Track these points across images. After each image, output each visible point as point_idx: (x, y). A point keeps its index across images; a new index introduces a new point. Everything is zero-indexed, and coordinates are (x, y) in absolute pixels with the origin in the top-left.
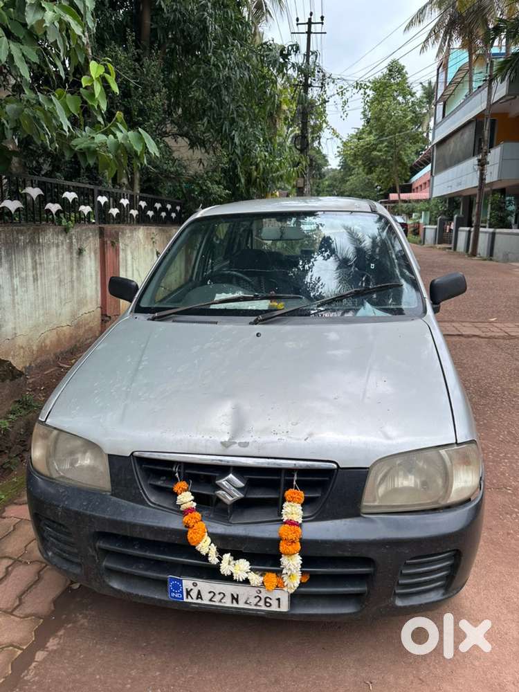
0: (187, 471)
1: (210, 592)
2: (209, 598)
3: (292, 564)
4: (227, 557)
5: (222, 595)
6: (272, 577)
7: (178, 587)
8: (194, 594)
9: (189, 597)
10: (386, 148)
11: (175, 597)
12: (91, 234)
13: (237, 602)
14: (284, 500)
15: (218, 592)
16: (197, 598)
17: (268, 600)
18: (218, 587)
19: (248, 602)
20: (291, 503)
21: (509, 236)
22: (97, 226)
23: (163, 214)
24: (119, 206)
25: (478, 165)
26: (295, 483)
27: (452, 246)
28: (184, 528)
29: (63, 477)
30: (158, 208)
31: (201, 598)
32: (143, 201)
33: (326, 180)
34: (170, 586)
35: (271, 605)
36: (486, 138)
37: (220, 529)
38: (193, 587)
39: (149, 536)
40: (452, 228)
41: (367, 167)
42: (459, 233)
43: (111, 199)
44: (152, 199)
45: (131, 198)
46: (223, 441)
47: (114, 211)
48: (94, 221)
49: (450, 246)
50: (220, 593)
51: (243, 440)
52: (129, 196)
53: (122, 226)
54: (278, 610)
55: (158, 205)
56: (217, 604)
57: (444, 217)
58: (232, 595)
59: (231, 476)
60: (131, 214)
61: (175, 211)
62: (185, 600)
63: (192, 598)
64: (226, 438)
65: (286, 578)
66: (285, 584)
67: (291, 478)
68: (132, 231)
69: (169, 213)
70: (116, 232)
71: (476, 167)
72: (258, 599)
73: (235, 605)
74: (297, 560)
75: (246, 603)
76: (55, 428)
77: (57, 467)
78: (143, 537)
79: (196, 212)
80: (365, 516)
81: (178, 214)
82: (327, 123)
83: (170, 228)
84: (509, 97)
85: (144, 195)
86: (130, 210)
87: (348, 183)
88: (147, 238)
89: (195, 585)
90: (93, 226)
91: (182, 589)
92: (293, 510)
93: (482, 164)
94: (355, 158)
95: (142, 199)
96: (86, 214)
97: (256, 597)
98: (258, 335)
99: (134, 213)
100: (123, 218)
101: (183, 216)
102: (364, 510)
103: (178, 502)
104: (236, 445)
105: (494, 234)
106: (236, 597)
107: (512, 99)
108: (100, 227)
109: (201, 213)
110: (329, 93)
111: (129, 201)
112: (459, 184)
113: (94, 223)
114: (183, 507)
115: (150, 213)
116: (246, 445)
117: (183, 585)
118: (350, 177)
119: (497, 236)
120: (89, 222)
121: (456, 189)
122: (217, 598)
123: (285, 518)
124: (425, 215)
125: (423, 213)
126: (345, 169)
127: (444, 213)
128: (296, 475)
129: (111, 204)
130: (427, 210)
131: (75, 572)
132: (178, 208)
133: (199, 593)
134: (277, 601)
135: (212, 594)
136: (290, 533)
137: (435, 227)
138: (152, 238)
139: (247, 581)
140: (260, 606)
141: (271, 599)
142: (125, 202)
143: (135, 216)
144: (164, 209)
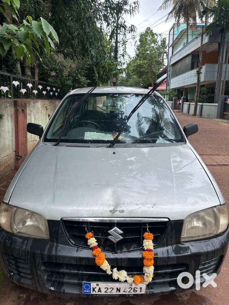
0: (91, 226)
1: (105, 288)
2: (105, 291)
3: (150, 270)
4: (115, 270)
5: (112, 289)
6: (138, 278)
7: (88, 287)
8: (97, 290)
9: (94, 291)
10: (147, 67)
11: (86, 292)
12: (8, 105)
13: (119, 292)
14: (143, 239)
15: (110, 288)
16: (98, 292)
17: (135, 289)
18: (110, 285)
19: (125, 291)
20: (148, 240)
21: (210, 106)
22: (12, 100)
23: (51, 93)
24: (27, 88)
25: (197, 74)
26: (148, 229)
27: (181, 110)
28: (93, 257)
29: (19, 232)
30: (49, 90)
31: (101, 291)
32: (40, 85)
33: (119, 81)
34: (84, 287)
35: (137, 291)
36: (200, 61)
37: (112, 256)
38: (96, 286)
39: (73, 262)
40: (180, 103)
41: (139, 75)
42: (184, 105)
43: (22, 84)
44: (45, 84)
45: (33, 83)
46: (110, 210)
47: (23, 91)
48: (10, 96)
49: (179, 111)
50: (111, 288)
51: (121, 209)
52: (32, 82)
53: (28, 100)
54: (140, 293)
55: (49, 88)
56: (109, 293)
57: (176, 98)
58: (117, 288)
59: (116, 228)
60: (34, 93)
61: (57, 92)
62: (92, 293)
63: (96, 292)
64: (112, 208)
65: (145, 277)
66: (145, 280)
67: (146, 227)
68: (34, 103)
69: (54, 93)
70: (24, 103)
71: (196, 75)
72: (130, 289)
73: (118, 293)
74: (152, 268)
75: (124, 291)
76: (15, 207)
77: (16, 228)
78: (70, 263)
79: (69, 92)
80: (182, 243)
81: (59, 93)
82: (126, 52)
83: (55, 101)
84: (209, 43)
85: (41, 82)
86: (33, 91)
87: (129, 82)
88: (43, 106)
89: (97, 285)
90: (10, 100)
91: (91, 288)
92: (148, 244)
93: (199, 73)
94: (133, 71)
95: (40, 84)
96: (5, 92)
97: (129, 288)
98: (114, 153)
99: (35, 92)
100: (29, 95)
101: (61, 94)
102: (182, 240)
103: (89, 244)
104: (118, 212)
105: (202, 106)
106: (119, 289)
107: (210, 44)
108: (14, 101)
109: (72, 92)
110: (127, 38)
111: (33, 84)
112: (184, 83)
113: (10, 98)
114: (91, 246)
115: (44, 92)
116: (122, 211)
117: (91, 286)
118: (130, 80)
119: (204, 107)
120: (7, 97)
121: (181, 85)
122: (110, 290)
123: (145, 248)
124: (167, 97)
125: (166, 96)
126: (127, 76)
127: (176, 96)
128: (148, 225)
129: (22, 87)
130: (167, 94)
131: (28, 283)
132: (59, 90)
133: (100, 289)
134: (140, 289)
135: (107, 289)
136: (149, 255)
137: (172, 102)
138: (46, 107)
139: (126, 281)
140: (131, 292)
141: (137, 288)
142: (30, 85)
143: (36, 94)
144: (51, 90)
